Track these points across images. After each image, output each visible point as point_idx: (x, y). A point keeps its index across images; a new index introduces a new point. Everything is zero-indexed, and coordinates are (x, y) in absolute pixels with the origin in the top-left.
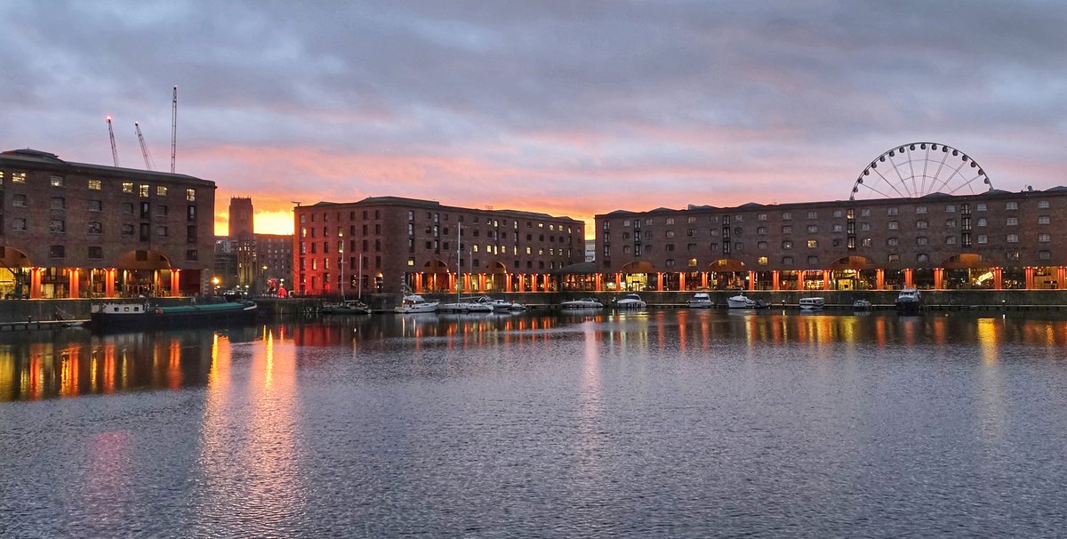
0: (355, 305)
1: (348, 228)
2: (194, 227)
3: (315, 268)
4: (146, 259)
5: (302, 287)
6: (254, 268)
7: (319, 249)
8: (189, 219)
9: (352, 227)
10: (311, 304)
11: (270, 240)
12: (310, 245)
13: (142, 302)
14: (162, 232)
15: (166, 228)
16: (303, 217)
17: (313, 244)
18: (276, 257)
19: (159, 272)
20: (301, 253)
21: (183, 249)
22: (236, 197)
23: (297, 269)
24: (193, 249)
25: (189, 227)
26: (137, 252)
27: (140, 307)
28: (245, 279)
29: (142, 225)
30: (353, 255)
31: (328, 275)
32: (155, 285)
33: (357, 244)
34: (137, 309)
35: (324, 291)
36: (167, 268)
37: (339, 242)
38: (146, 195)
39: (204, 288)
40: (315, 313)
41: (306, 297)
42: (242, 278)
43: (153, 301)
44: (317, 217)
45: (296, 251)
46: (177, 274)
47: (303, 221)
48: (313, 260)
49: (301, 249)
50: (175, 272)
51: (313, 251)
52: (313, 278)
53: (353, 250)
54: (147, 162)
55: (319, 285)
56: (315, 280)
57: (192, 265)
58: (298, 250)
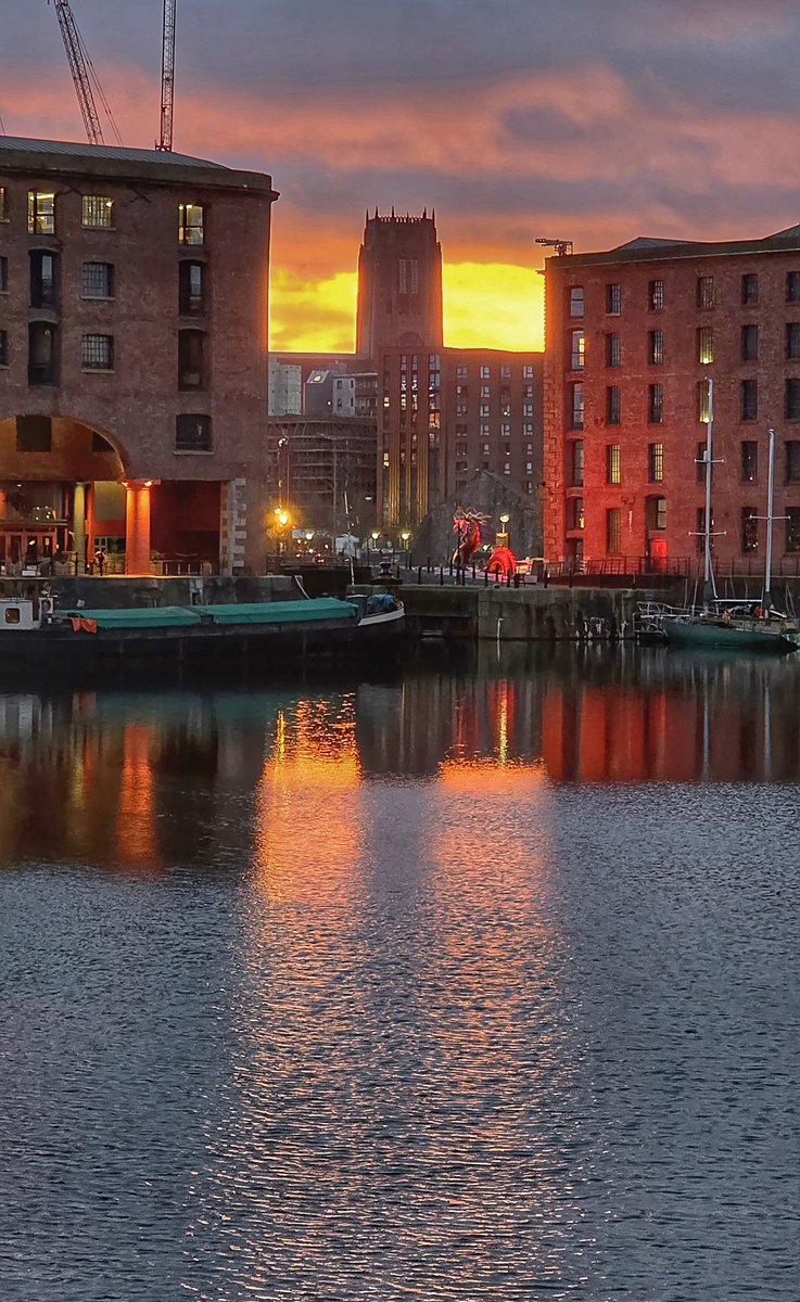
0: (753, 614)
1: (731, 332)
2: (201, 335)
3: (616, 477)
4: (46, 445)
5: (573, 545)
6: (433, 471)
7: (632, 408)
8: (185, 307)
9: (748, 330)
10: (601, 607)
11: (485, 373)
12: (600, 395)
13: (31, 589)
14: (97, 351)
15: (110, 340)
16: (576, 293)
17: (610, 389)
18: (506, 431)
19: (87, 489)
20: (571, 424)
21: (164, 413)
22: (385, 214)
23: (556, 481)
24: (200, 410)
25: (185, 337)
26: (19, 418)
27: (25, 608)
28: (402, 507)
29: (35, 329)
30: (748, 433)
31: (663, 505)
32: (77, 534)
33: (764, 396)
34: (14, 615)
35: (650, 562)
36: (110, 475)
37: (701, 386)
38: (47, 225)
39: (232, 547)
40: (614, 639)
41: (582, 580)
42: (391, 505)
43: (69, 591)
44: (623, 294)
45: (555, 413)
46: (145, 498)
47: (577, 309)
48: (609, 449)
49: (569, 409)
50: (137, 489)
51: (611, 418)
52: (610, 511)
53: (748, 414)
54: (90, 115)
55: (630, 541)
56: (618, 521)
57: (192, 467)
58: (558, 412)
